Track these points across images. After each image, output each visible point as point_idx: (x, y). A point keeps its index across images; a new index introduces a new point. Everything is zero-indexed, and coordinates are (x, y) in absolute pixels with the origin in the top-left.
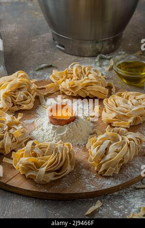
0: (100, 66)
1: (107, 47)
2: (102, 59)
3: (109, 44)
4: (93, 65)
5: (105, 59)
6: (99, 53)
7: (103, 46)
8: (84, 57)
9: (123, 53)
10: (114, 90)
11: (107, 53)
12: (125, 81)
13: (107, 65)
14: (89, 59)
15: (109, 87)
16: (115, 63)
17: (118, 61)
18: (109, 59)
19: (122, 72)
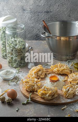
0: (68, 64)
1: (71, 58)
2: (69, 62)
3: (72, 56)
4: (66, 64)
5: (70, 62)
6: (68, 60)
7: (69, 57)
8: (62, 61)
9: (77, 60)
10: (72, 72)
11: (71, 60)
12: (77, 69)
13: (70, 64)
14: (64, 62)
15: (71, 71)
16: (73, 63)
17: (75, 62)
18: (72, 62)
19: (76, 66)
